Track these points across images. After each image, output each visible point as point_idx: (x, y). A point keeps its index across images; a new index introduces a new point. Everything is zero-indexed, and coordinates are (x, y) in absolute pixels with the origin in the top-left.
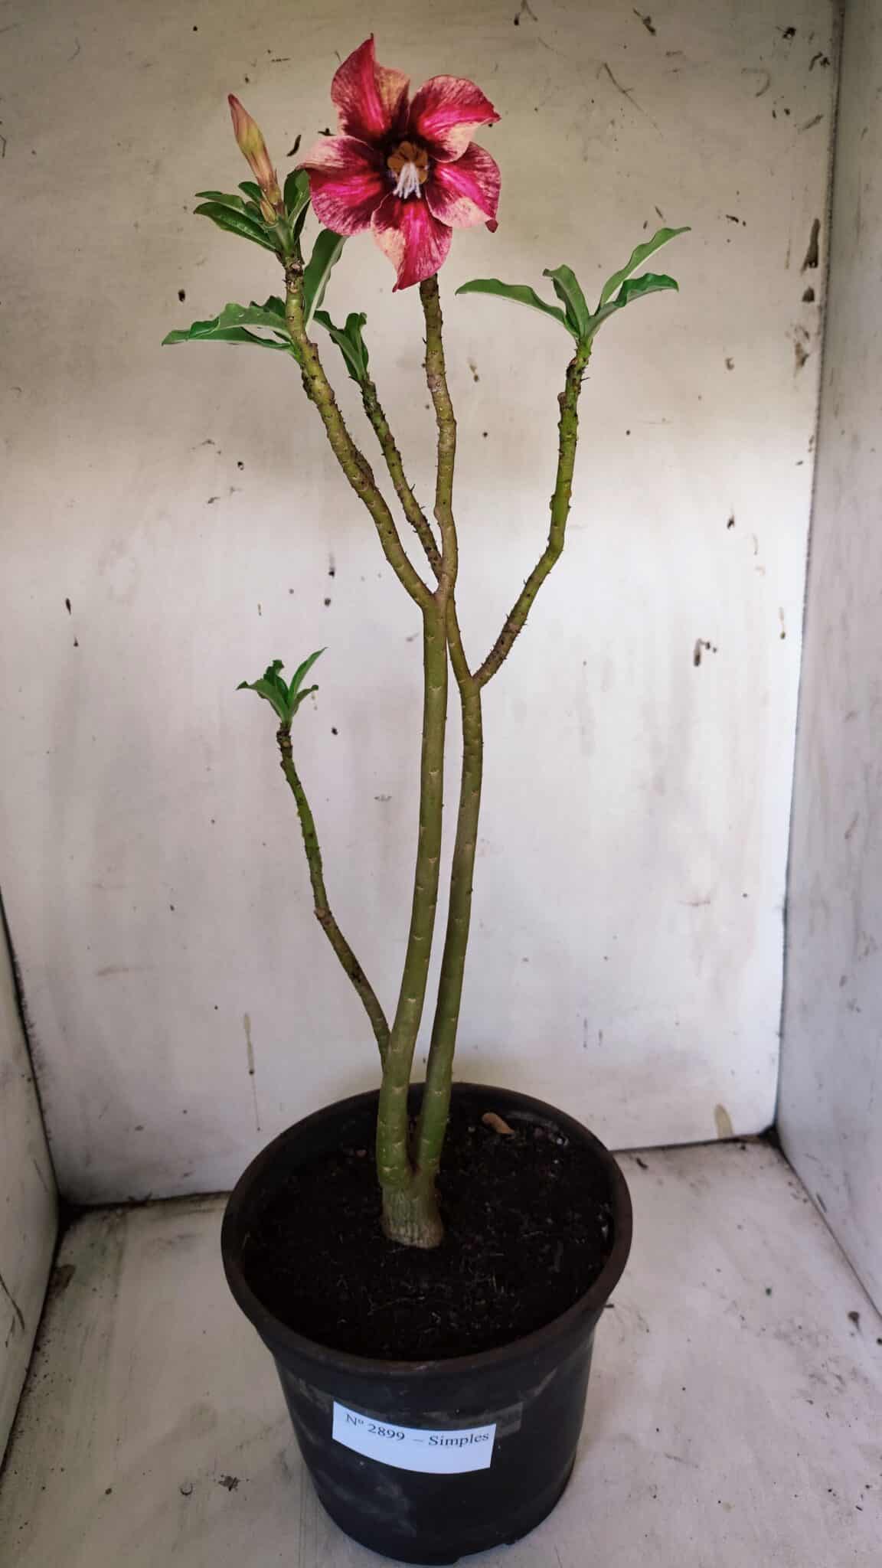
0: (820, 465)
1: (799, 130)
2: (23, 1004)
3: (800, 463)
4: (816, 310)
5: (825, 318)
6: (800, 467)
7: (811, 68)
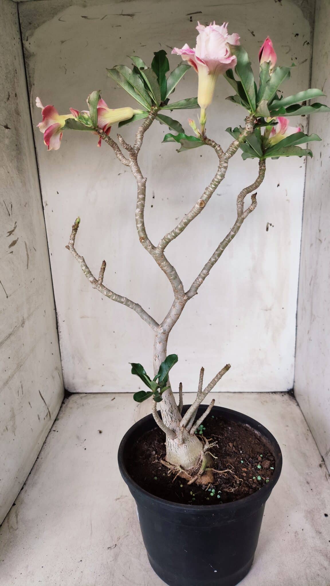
0: (307, 167)
1: (300, 64)
2: (58, 325)
3: (301, 167)
4: (306, 119)
5: (309, 121)
6: (301, 168)
7: (303, 45)
